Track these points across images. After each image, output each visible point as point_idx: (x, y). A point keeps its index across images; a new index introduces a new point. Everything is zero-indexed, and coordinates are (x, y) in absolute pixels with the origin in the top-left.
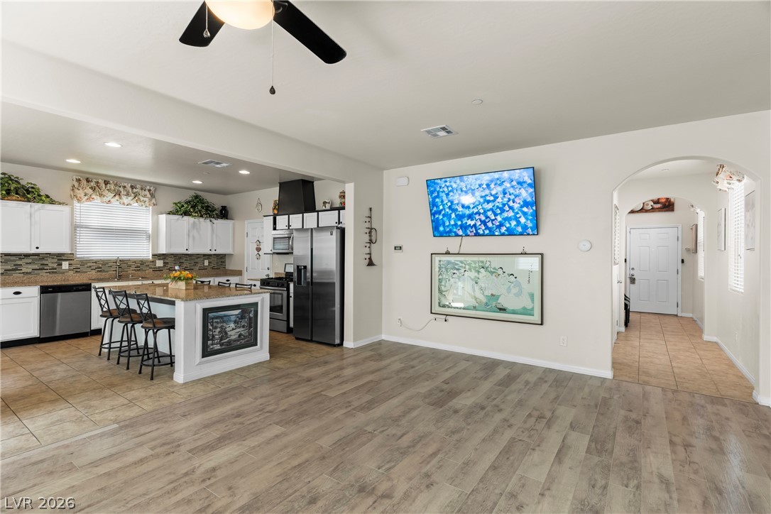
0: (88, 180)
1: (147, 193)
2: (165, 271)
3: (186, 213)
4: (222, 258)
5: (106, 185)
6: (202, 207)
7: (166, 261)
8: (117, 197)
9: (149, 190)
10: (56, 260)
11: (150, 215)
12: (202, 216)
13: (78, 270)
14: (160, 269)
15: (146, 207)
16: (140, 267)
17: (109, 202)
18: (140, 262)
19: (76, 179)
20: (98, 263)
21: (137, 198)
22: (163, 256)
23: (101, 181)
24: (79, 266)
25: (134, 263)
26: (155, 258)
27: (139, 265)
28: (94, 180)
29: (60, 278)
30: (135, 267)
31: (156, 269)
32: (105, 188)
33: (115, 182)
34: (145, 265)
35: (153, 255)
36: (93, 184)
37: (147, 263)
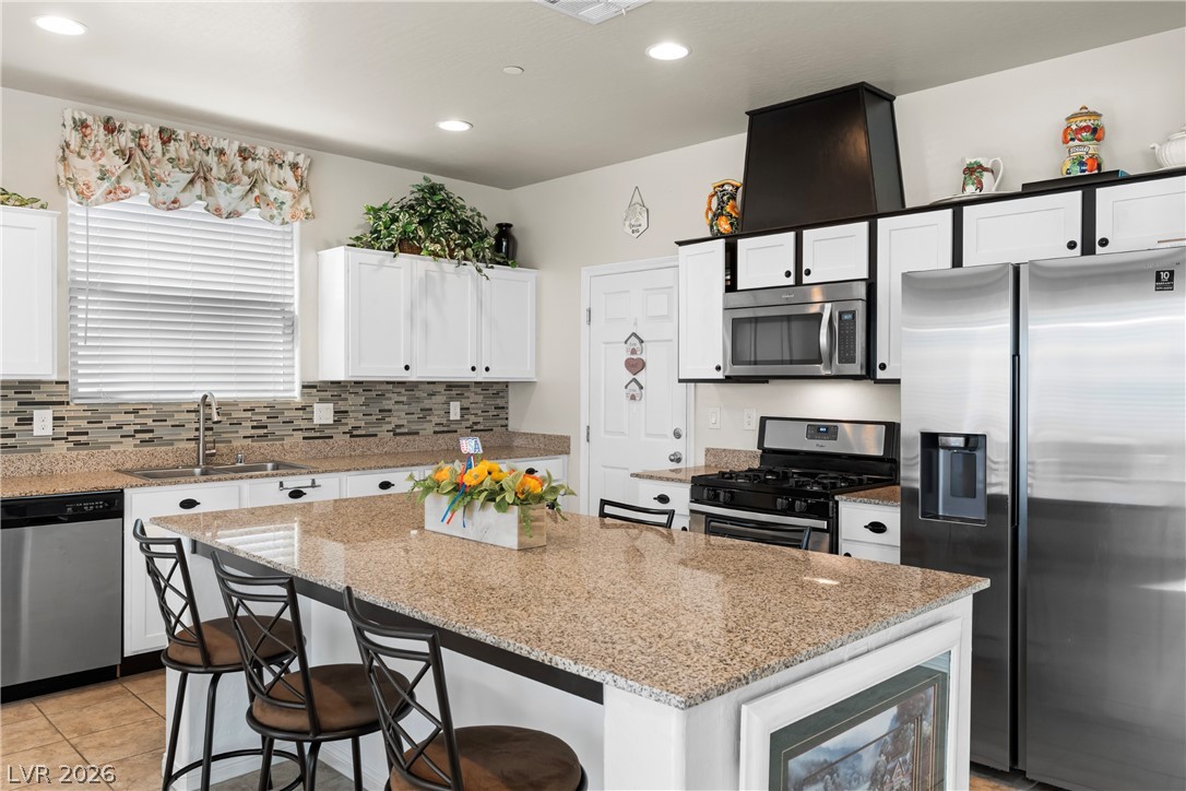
0: (110, 127)
1: (287, 174)
2: (340, 439)
3: (406, 244)
4: (494, 396)
5: (165, 143)
6: (452, 225)
7: (342, 406)
8: (199, 187)
9: (294, 166)
10: (13, 406)
11: (296, 253)
12: (450, 253)
13: (83, 439)
14: (320, 434)
15: (284, 223)
16: (266, 427)
17: (174, 202)
18: (268, 410)
19: (74, 119)
20: (141, 413)
21: (257, 192)
22: (335, 390)
23: (150, 131)
24: (83, 424)
25: (249, 414)
26: (309, 395)
27: (264, 418)
28: (130, 126)
29: (25, 467)
30: (253, 427)
31: (313, 434)
32: (164, 154)
33: (193, 134)
34: (280, 419)
35: (304, 387)
36: (125, 140)
37: (286, 413)
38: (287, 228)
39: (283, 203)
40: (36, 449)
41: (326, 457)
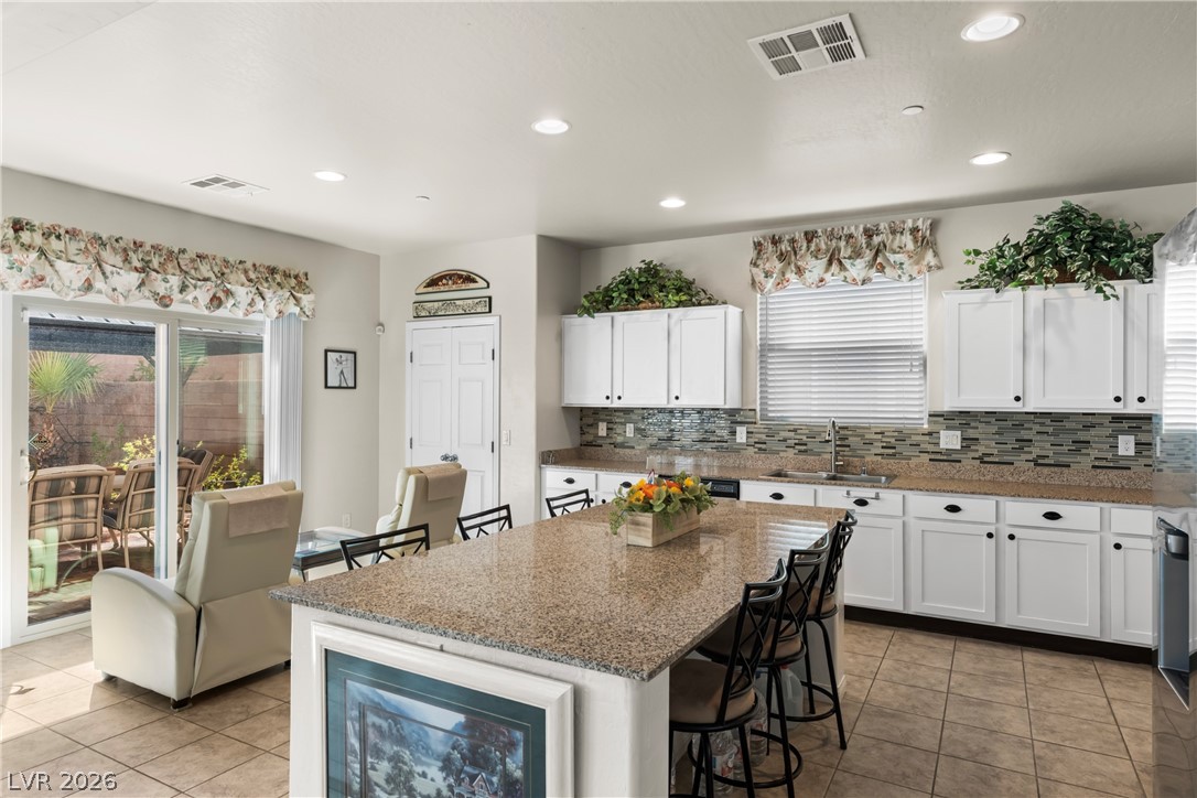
0: (775, 241)
1: (907, 240)
2: (968, 463)
5: (809, 241)
7: (971, 433)
8: (835, 267)
9: (915, 230)
10: (727, 423)
11: (925, 303)
13: (763, 446)
14: (949, 458)
15: (912, 278)
16: (894, 448)
17: (822, 280)
18: (896, 434)
19: (754, 242)
20: (799, 431)
21: (879, 260)
22: (961, 419)
23: (799, 236)
24: (764, 437)
25: (879, 436)
26: (935, 422)
27: (893, 440)
28: (787, 237)
29: (732, 461)
30: (883, 447)
31: (939, 457)
32: (808, 248)
33: (829, 229)
34: (908, 442)
35: (930, 416)
36: (785, 246)
37: (913, 438)
38: (914, 283)
39: (902, 264)
40: (737, 451)
41: (952, 479)
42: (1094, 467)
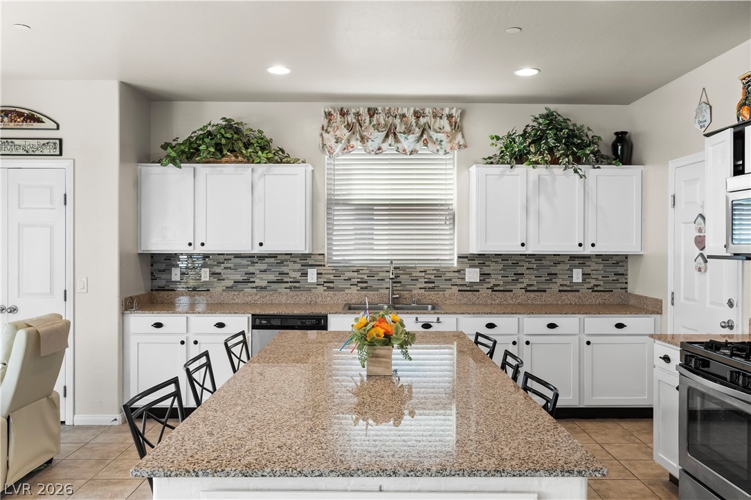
0: (343, 113)
1: (445, 123)
2: (484, 291)
3: (520, 158)
4: (617, 265)
5: (371, 116)
7: (486, 270)
8: (391, 139)
9: (450, 117)
10: (298, 266)
11: (455, 170)
12: (555, 162)
13: (331, 285)
14: (471, 289)
15: (446, 153)
16: (434, 282)
17: (379, 149)
18: (435, 272)
19: (325, 112)
20: (361, 272)
21: (425, 136)
22: (480, 260)
23: (364, 111)
24: (331, 277)
25: (423, 274)
26: (462, 263)
27: (432, 277)
28: (353, 111)
29: (304, 299)
30: (425, 282)
31: (465, 288)
32: (370, 123)
33: (387, 108)
34: (443, 278)
35: (459, 257)
36: (351, 118)
37: (448, 274)
38: (448, 156)
39: (441, 141)
40: (309, 290)
41: (474, 304)
42: (560, 291)
